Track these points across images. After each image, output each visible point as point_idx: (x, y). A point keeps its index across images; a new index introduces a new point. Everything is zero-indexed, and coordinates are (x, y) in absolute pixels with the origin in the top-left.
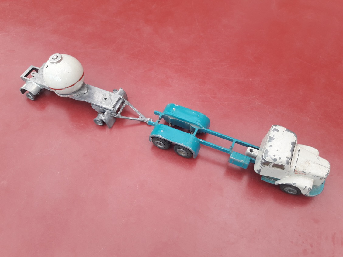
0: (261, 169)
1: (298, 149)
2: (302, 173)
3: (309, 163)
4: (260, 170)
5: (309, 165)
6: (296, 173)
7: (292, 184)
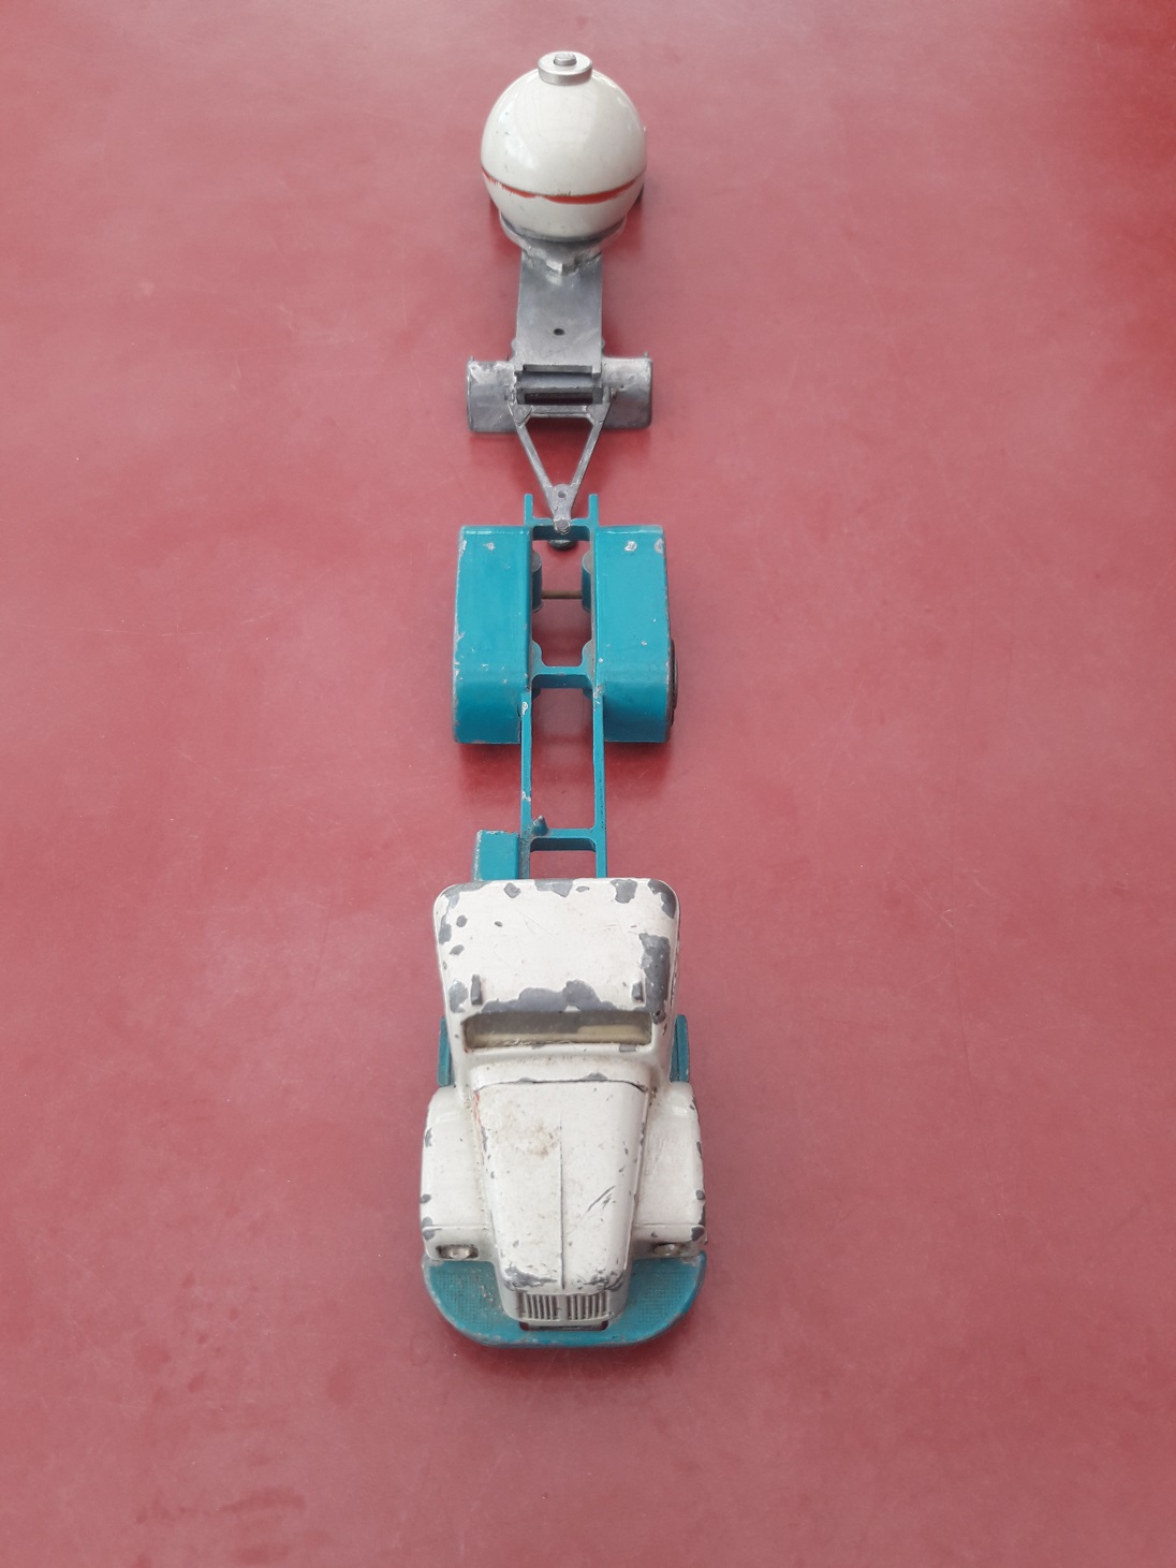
1: (608, 1070)
3: (544, 1153)
5: (531, 1152)
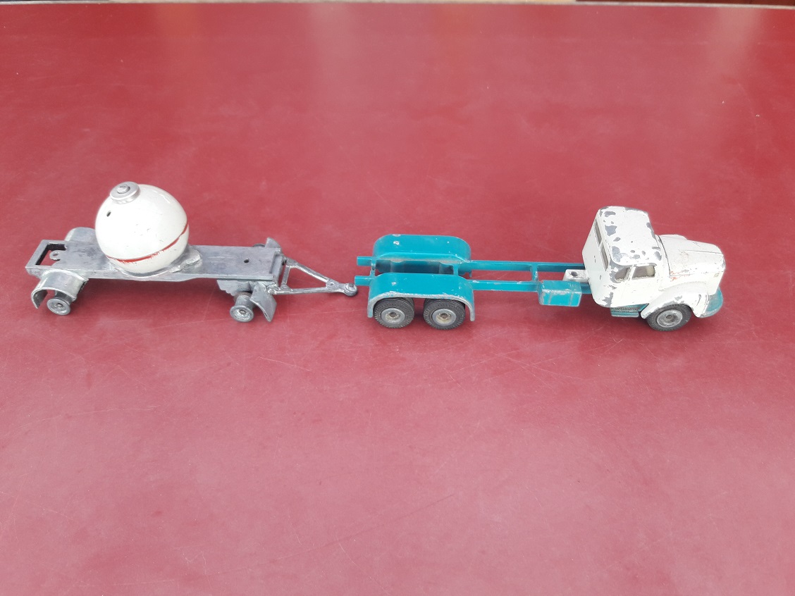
0: (613, 291)
2: (684, 273)
4: (612, 294)
6: (674, 278)
7: (675, 301)
